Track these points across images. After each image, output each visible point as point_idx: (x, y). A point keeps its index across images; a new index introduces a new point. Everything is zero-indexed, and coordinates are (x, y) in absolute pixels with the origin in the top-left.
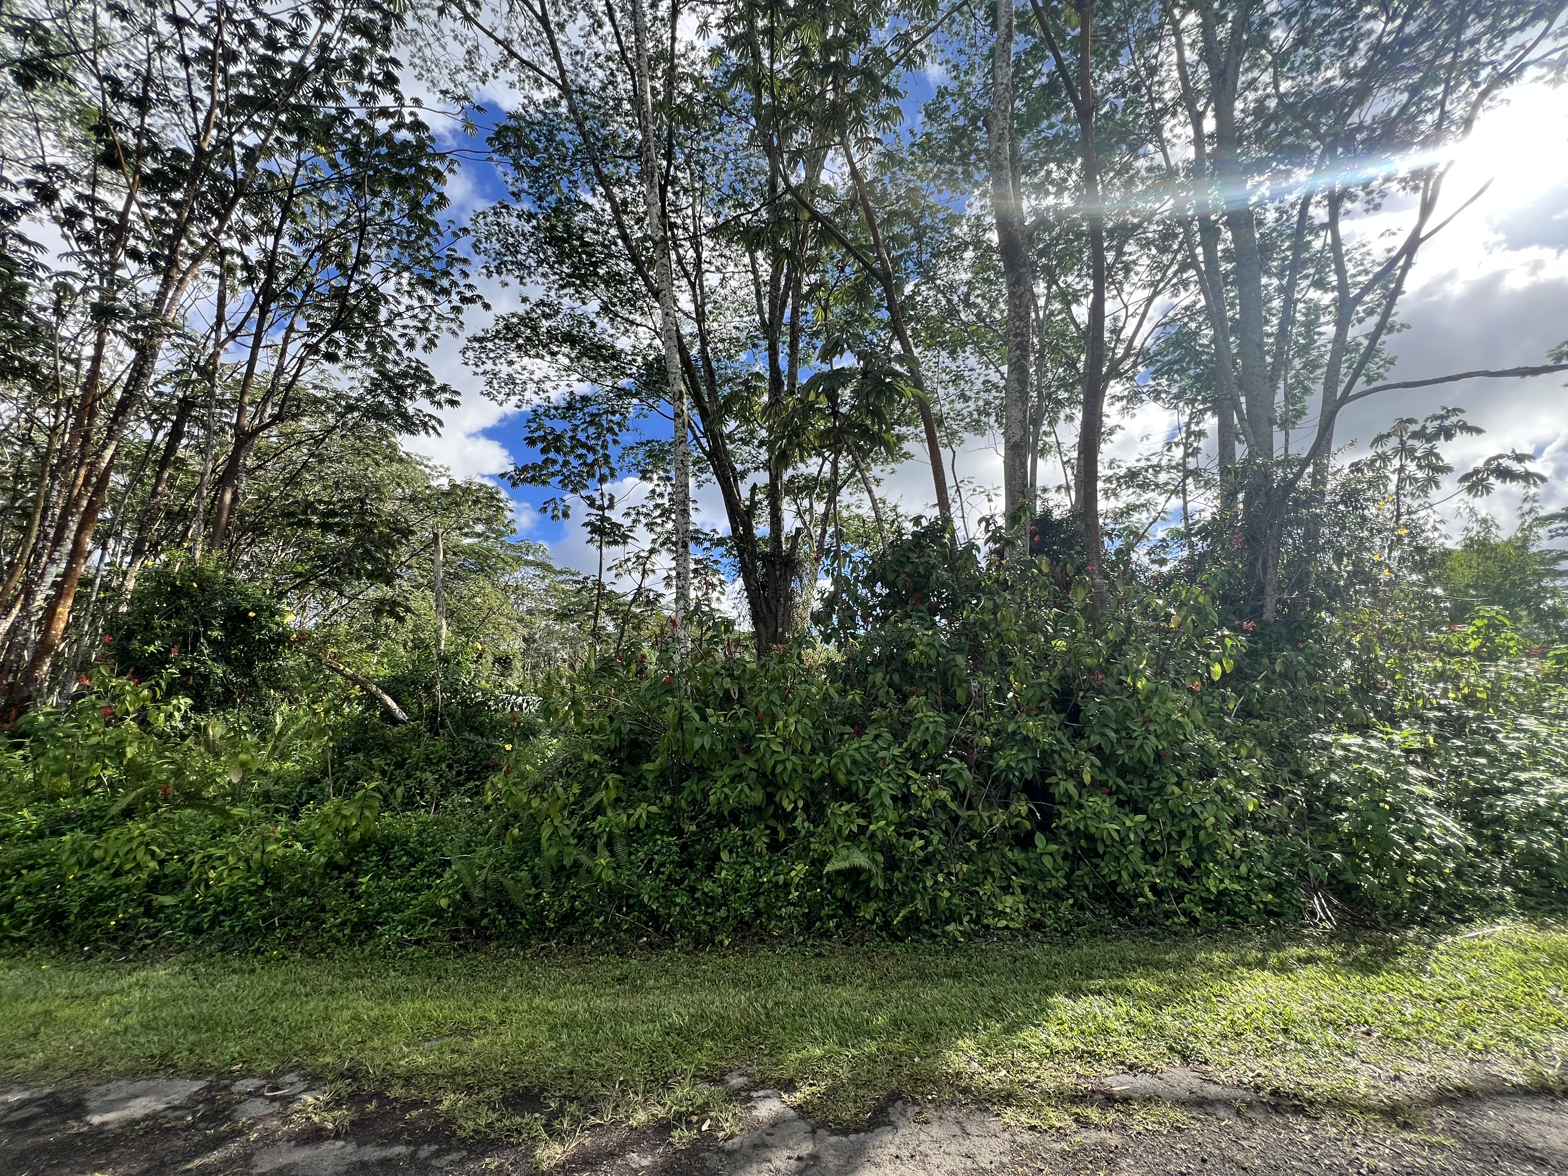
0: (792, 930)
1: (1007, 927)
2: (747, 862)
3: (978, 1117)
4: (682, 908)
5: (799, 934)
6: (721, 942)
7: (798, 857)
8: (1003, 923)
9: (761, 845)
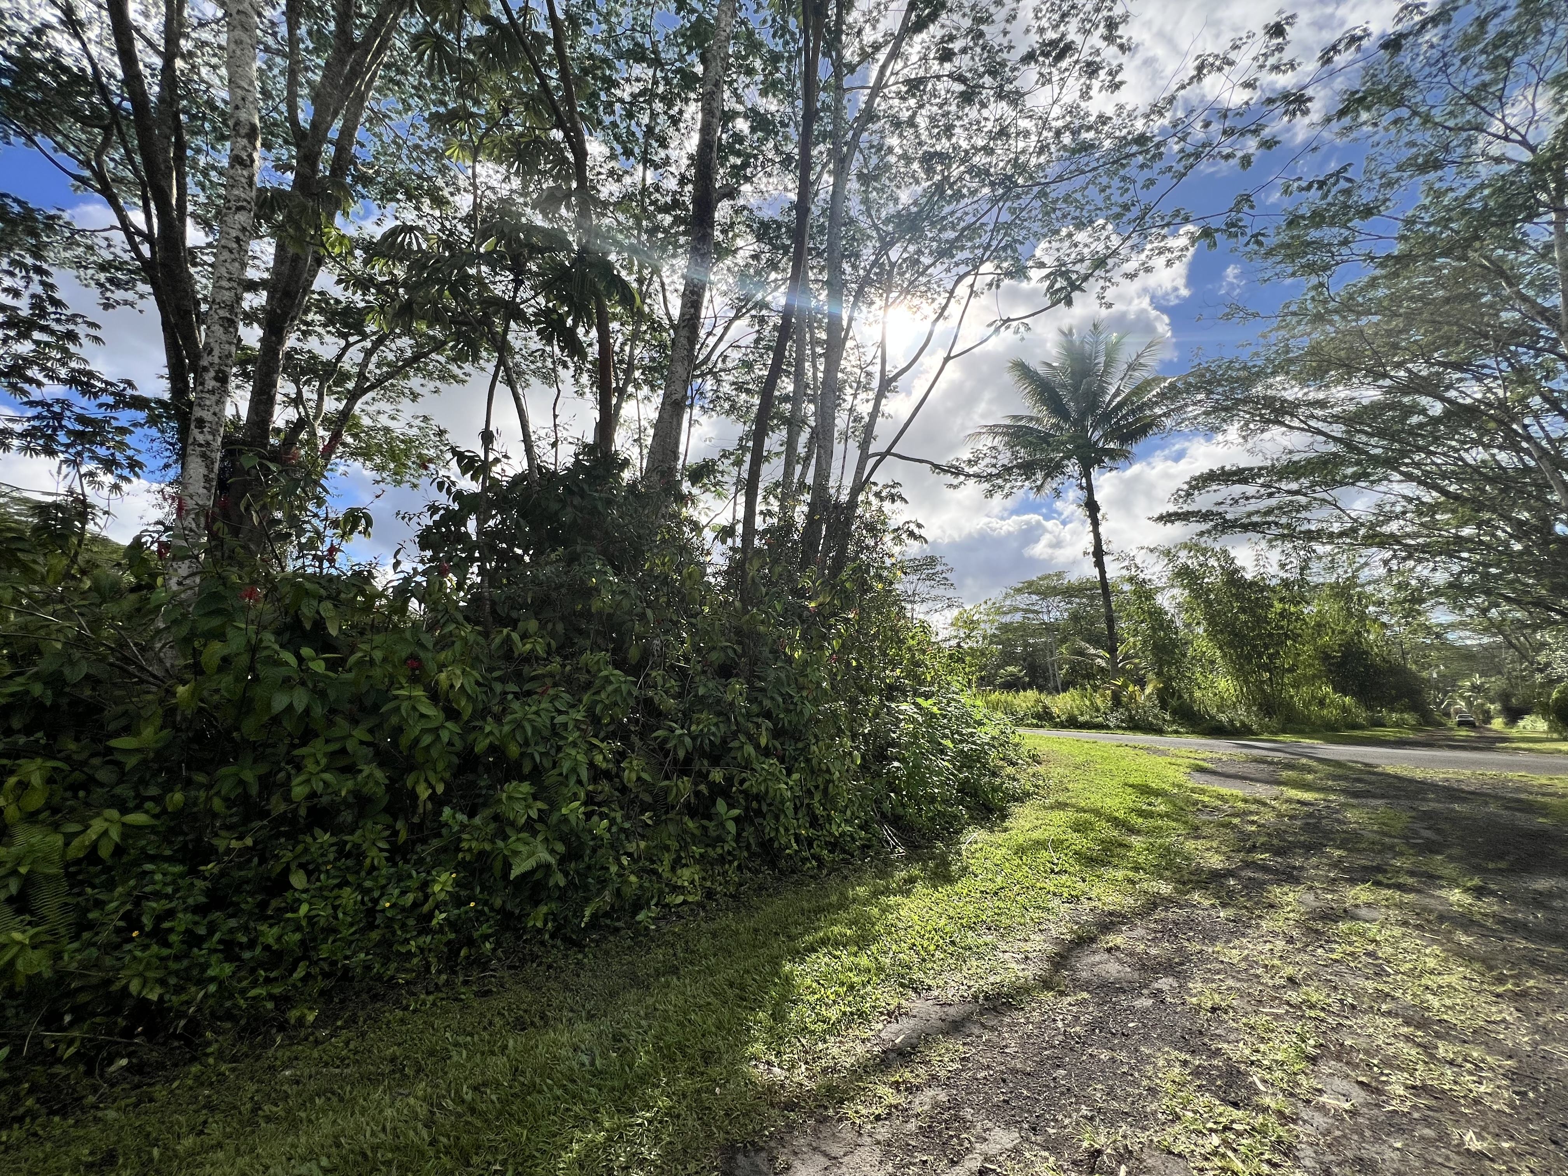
0: (428, 969)
1: (685, 902)
2: (347, 883)
3: (825, 1131)
4: (221, 983)
5: (439, 972)
6: (301, 1021)
7: (437, 864)
8: (680, 899)
9: (376, 856)
